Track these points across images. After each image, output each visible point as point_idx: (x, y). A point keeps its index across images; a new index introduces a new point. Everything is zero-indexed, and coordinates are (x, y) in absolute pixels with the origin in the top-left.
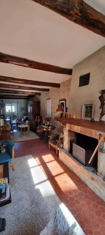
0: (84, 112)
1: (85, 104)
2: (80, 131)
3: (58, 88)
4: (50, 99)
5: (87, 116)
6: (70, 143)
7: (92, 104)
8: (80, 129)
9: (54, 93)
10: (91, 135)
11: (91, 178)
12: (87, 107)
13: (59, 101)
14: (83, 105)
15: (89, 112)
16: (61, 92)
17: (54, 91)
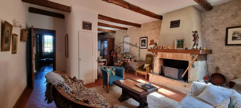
0: (176, 44)
1: (177, 39)
2: (172, 58)
3: (139, 28)
4: (129, 36)
5: (178, 47)
6: (160, 68)
7: (184, 39)
8: (172, 56)
9: (133, 31)
10: (183, 59)
11: (184, 86)
12: (178, 42)
13: (140, 38)
14: (176, 40)
15: (181, 45)
16: (142, 31)
17: (134, 30)
